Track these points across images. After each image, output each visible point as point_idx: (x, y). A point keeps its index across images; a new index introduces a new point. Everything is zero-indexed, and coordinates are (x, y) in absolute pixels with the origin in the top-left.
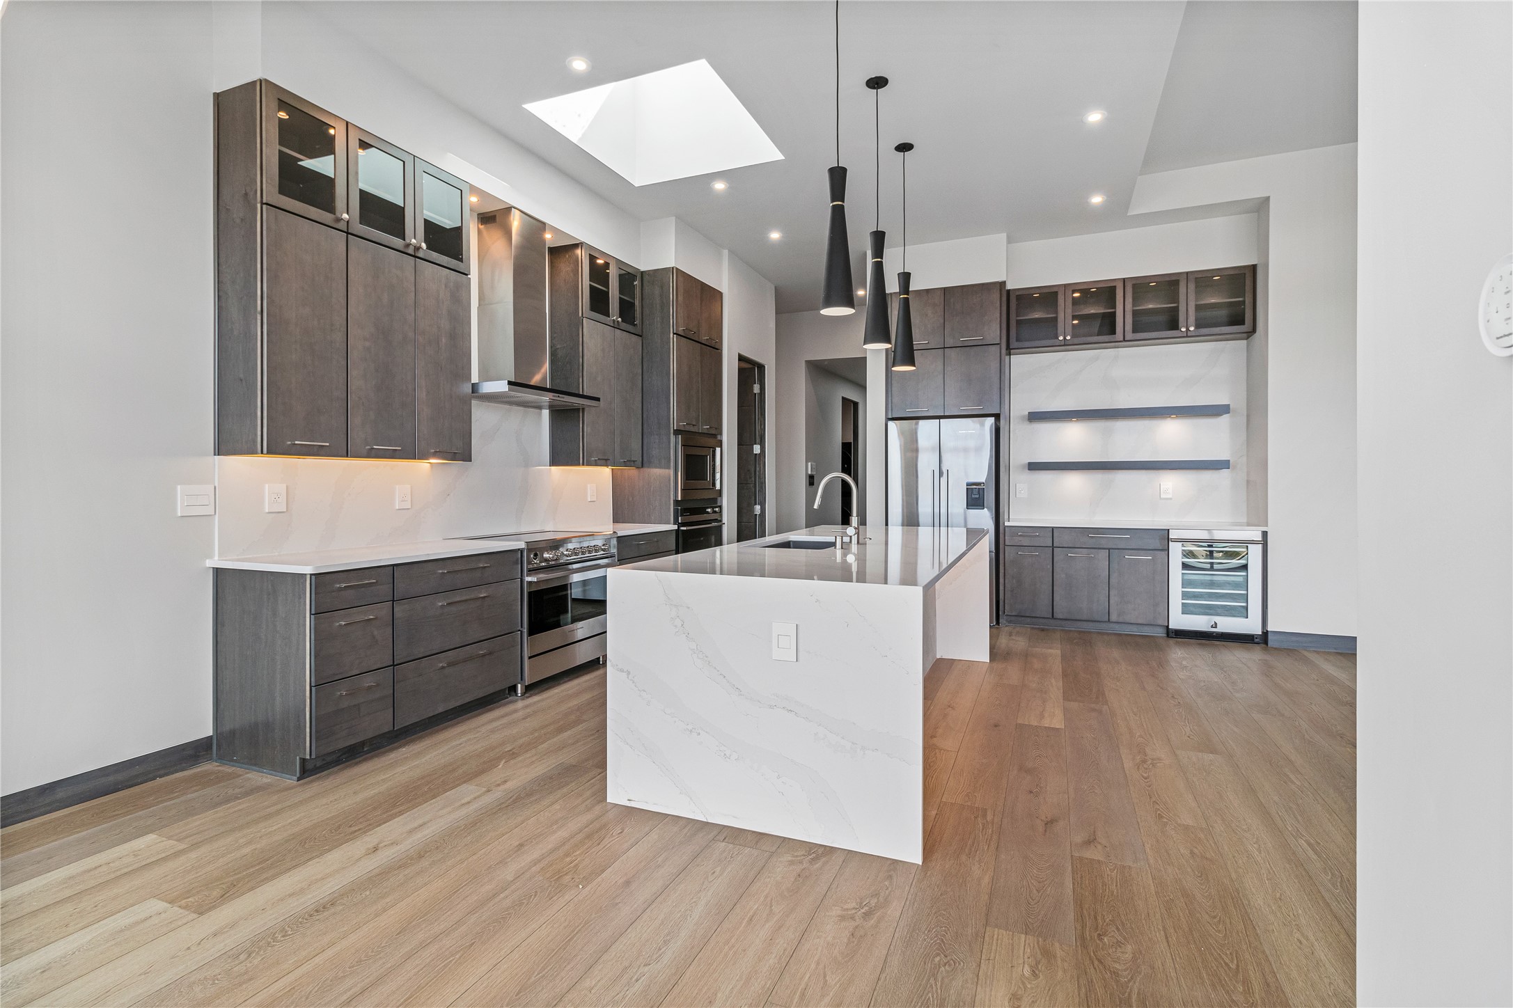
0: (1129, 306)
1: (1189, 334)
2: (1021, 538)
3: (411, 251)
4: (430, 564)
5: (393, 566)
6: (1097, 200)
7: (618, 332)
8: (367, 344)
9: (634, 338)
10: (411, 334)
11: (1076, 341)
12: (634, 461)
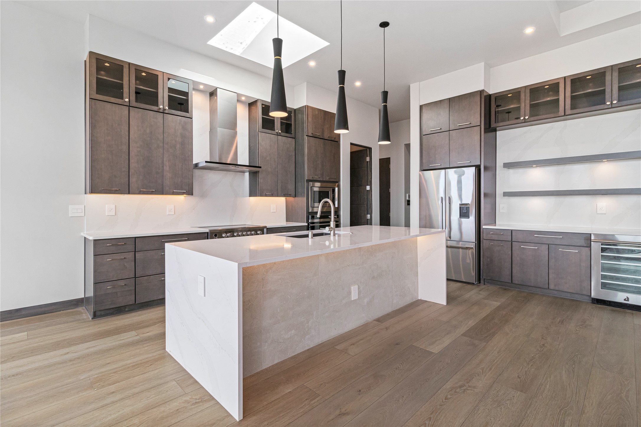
0: (568, 94)
1: (613, 106)
2: (492, 236)
3: (161, 111)
4: (155, 237)
5: (135, 238)
6: (529, 30)
7: (280, 137)
8: (139, 149)
9: (290, 139)
10: (161, 145)
11: (532, 119)
12: (290, 194)
